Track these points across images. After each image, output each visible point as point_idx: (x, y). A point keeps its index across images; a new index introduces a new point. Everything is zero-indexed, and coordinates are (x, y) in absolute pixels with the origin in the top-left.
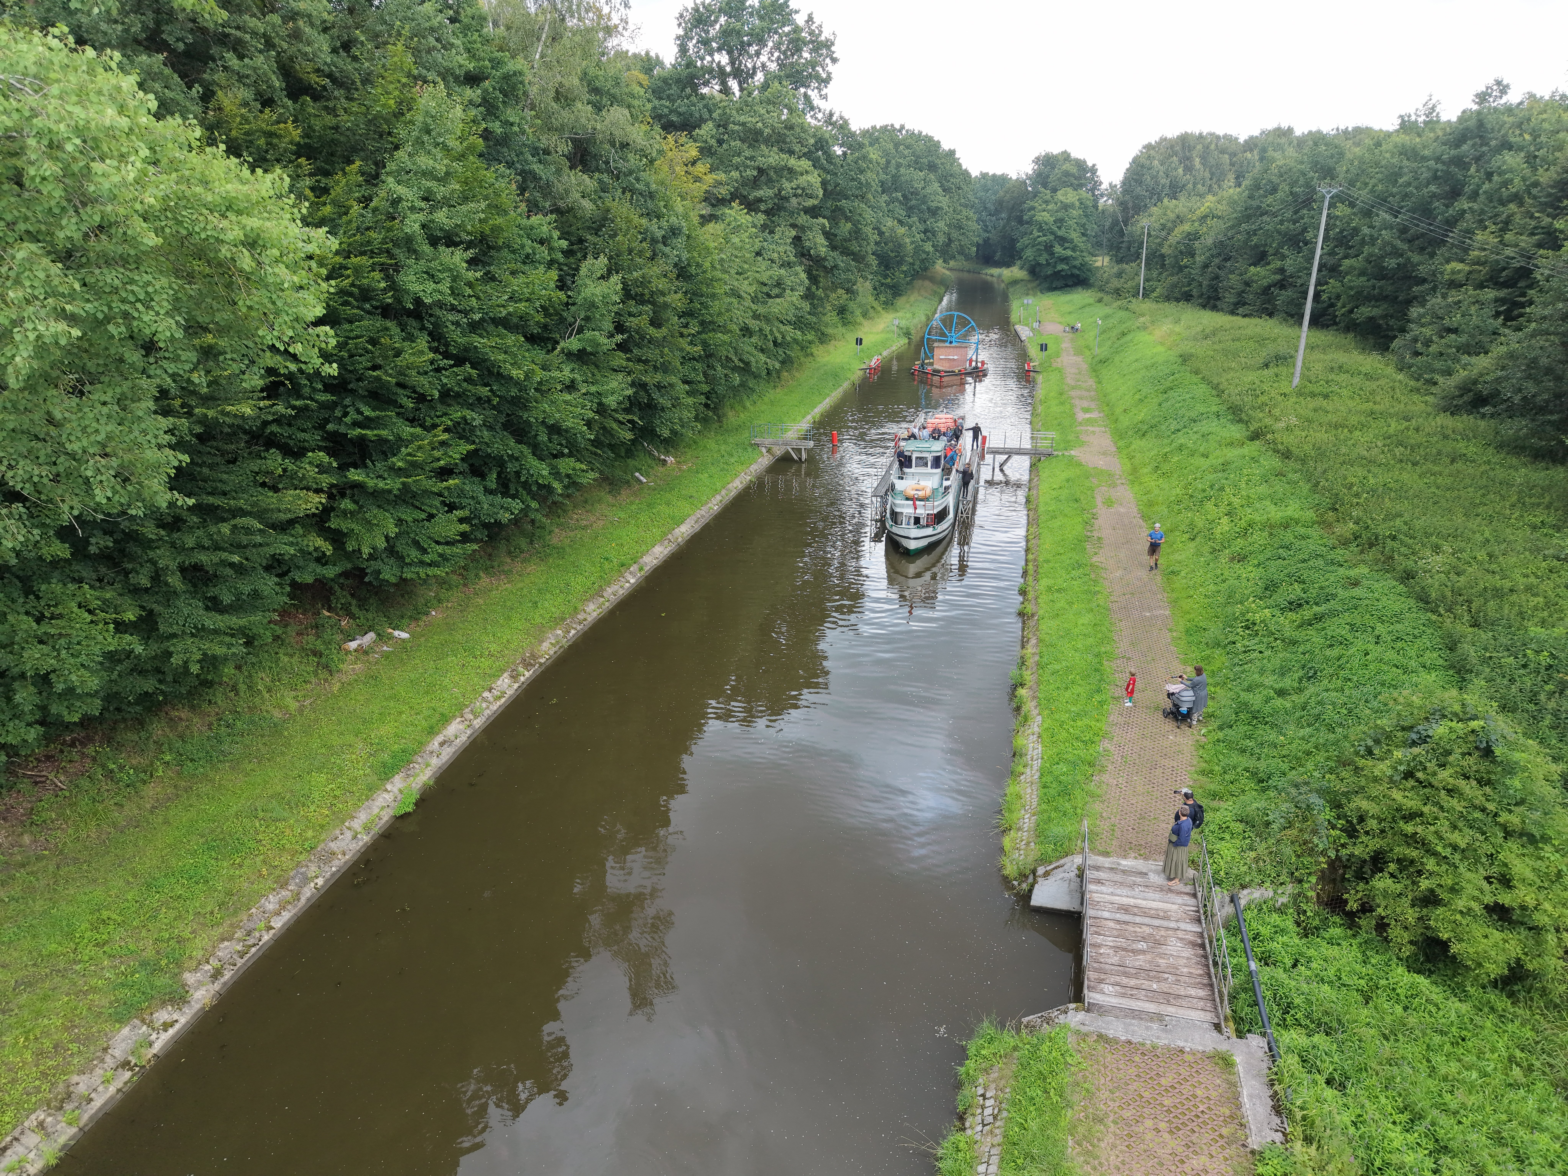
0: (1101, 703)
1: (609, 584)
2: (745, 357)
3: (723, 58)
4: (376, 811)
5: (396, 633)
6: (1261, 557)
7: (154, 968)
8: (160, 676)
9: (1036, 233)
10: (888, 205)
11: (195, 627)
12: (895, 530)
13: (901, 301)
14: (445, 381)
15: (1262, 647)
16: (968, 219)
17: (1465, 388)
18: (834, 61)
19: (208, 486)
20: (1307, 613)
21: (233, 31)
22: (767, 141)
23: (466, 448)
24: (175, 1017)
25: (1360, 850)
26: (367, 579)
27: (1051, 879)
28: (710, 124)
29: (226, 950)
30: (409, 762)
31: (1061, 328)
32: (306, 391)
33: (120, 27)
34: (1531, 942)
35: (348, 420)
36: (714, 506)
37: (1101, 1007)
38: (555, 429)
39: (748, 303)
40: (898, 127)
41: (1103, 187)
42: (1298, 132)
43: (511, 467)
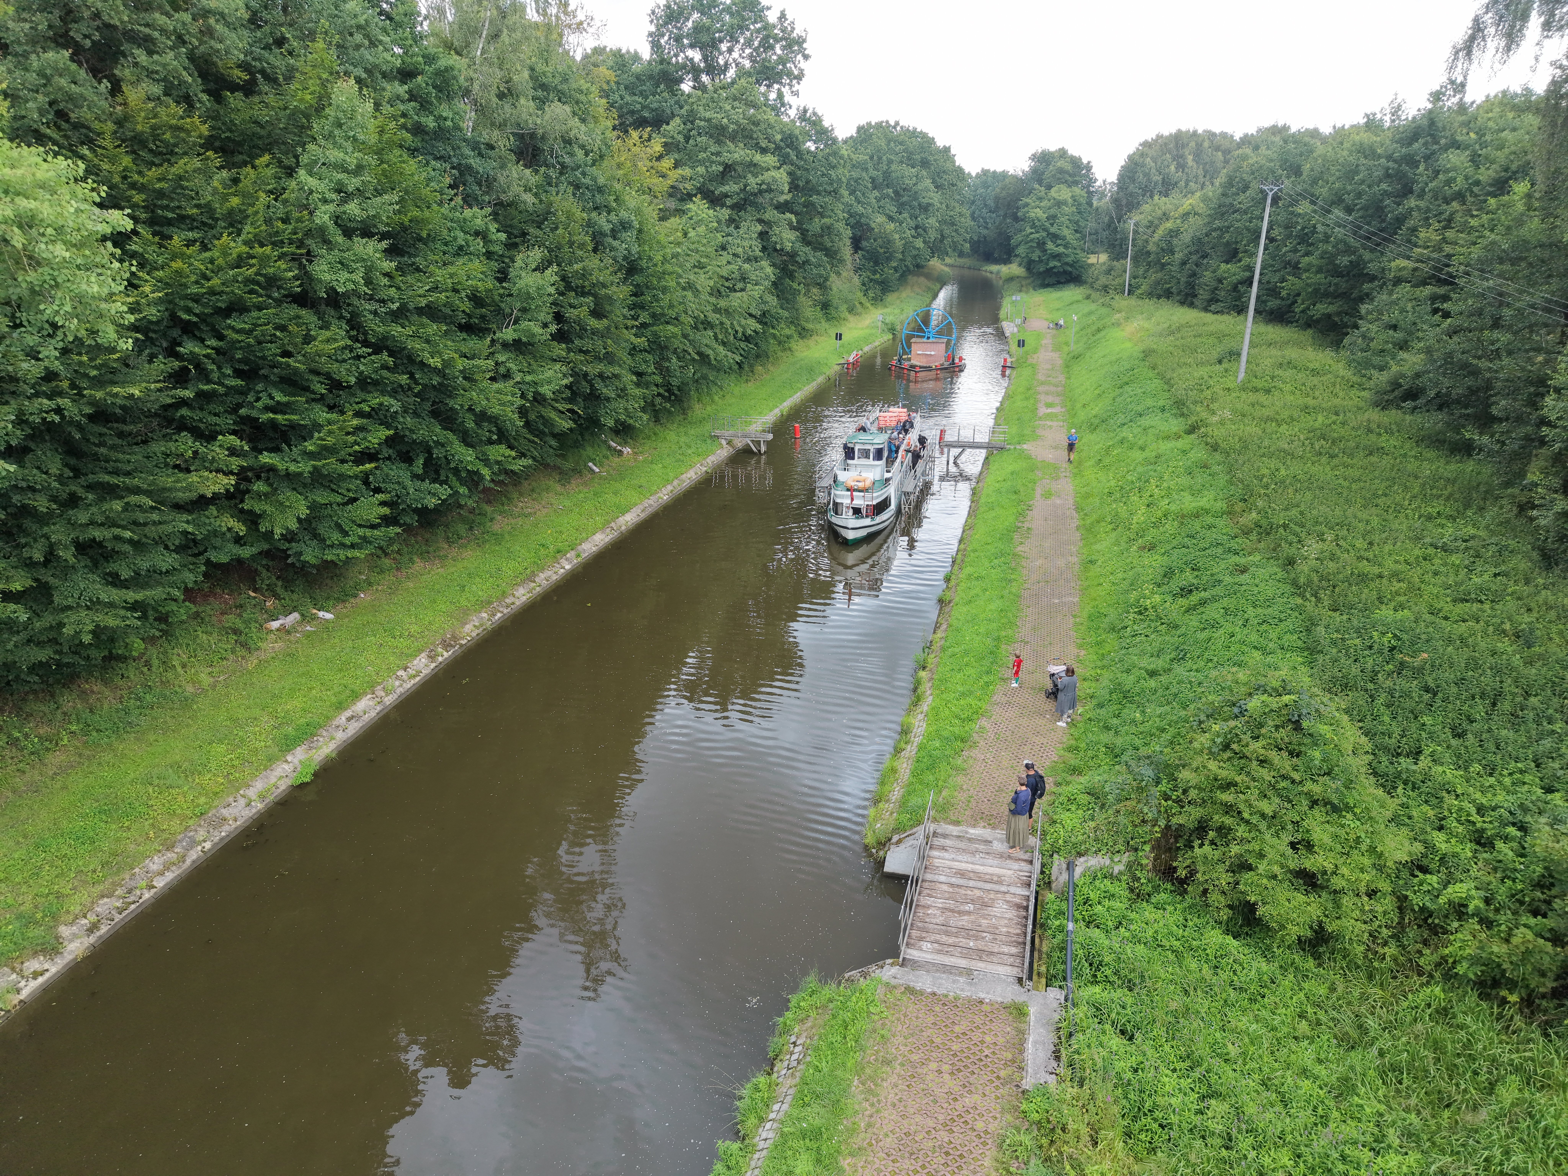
0: (987, 684)
1: (543, 570)
2: (704, 349)
3: (696, 55)
4: (273, 780)
5: (321, 614)
6: (1168, 547)
7: (29, 921)
8: (58, 647)
9: (1029, 230)
10: (878, 200)
11: (91, 600)
12: (834, 520)
13: (891, 297)
14: (362, 368)
15: (1148, 631)
16: (961, 214)
17: (1395, 385)
18: (806, 57)
19: (110, 466)
20: (1194, 598)
21: (142, 29)
22: (733, 138)
23: (385, 433)
24: (46, 966)
25: (1187, 818)
26: (289, 561)
27: (902, 846)
28: (677, 120)
29: (105, 906)
30: (313, 735)
31: (1046, 324)
32: (215, 376)
33: (27, 26)
34: (1330, 906)
35: (259, 404)
36: (664, 495)
37: (915, 962)
38: (482, 417)
39: (704, 296)
40: (892, 123)
41: (1098, 184)
42: (1293, 130)
43: (437, 452)
